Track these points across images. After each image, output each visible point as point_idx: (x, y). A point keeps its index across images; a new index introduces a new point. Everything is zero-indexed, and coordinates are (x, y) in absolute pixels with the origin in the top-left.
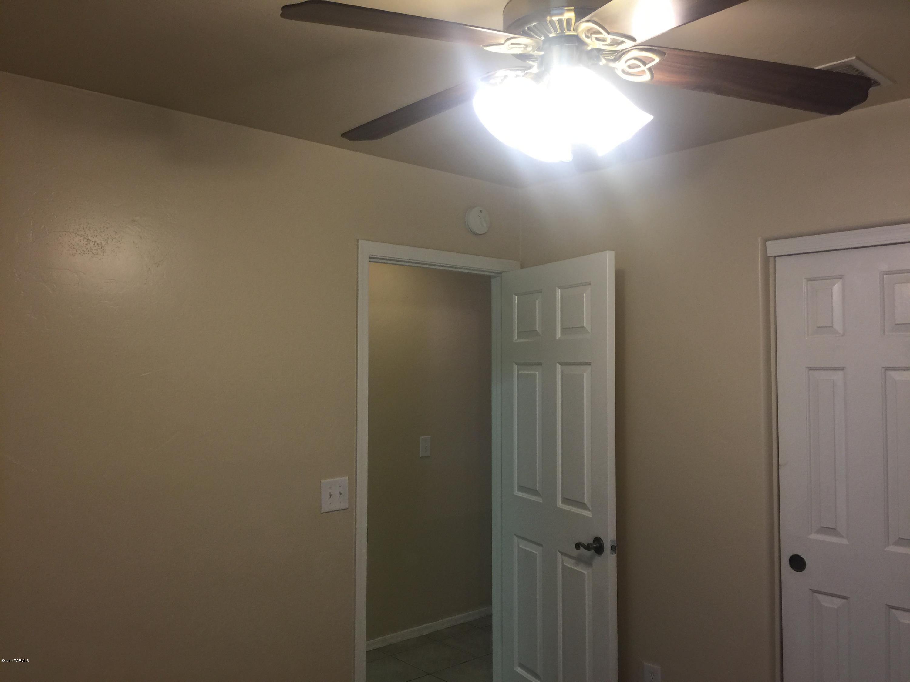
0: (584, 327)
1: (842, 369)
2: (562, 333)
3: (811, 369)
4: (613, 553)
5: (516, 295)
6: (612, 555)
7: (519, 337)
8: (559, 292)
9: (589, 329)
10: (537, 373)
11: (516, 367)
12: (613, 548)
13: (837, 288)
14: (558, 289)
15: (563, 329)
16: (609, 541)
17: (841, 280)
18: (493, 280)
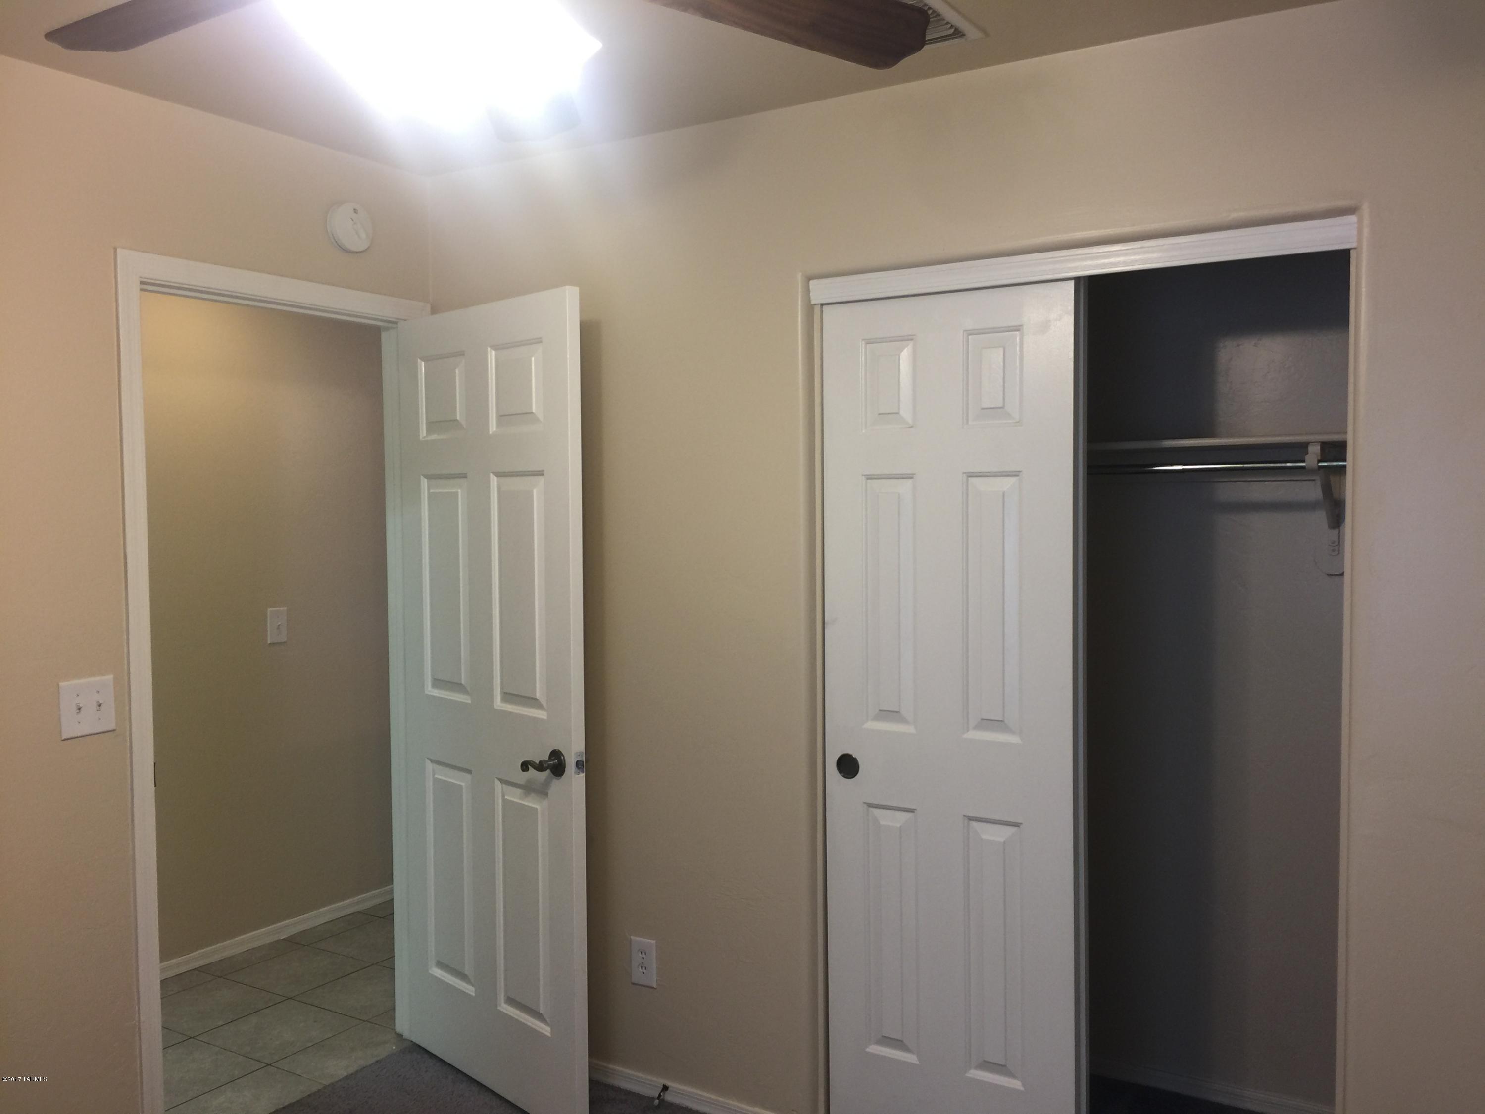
0: (532, 413)
1: (910, 477)
2: (499, 424)
3: (870, 478)
4: (579, 773)
5: (422, 359)
6: (578, 776)
7: (429, 431)
8: (492, 354)
9: (540, 417)
10: (460, 490)
11: (424, 483)
12: (579, 764)
13: (905, 355)
14: (490, 350)
15: (501, 417)
16: (573, 754)
17: (911, 343)
18: (384, 335)
